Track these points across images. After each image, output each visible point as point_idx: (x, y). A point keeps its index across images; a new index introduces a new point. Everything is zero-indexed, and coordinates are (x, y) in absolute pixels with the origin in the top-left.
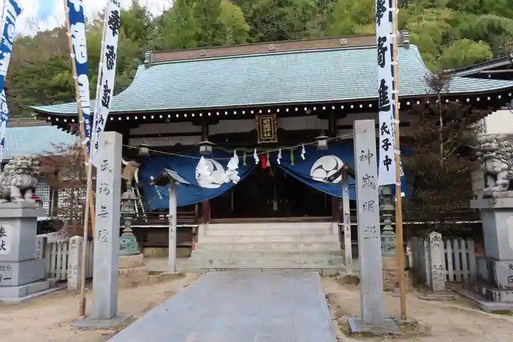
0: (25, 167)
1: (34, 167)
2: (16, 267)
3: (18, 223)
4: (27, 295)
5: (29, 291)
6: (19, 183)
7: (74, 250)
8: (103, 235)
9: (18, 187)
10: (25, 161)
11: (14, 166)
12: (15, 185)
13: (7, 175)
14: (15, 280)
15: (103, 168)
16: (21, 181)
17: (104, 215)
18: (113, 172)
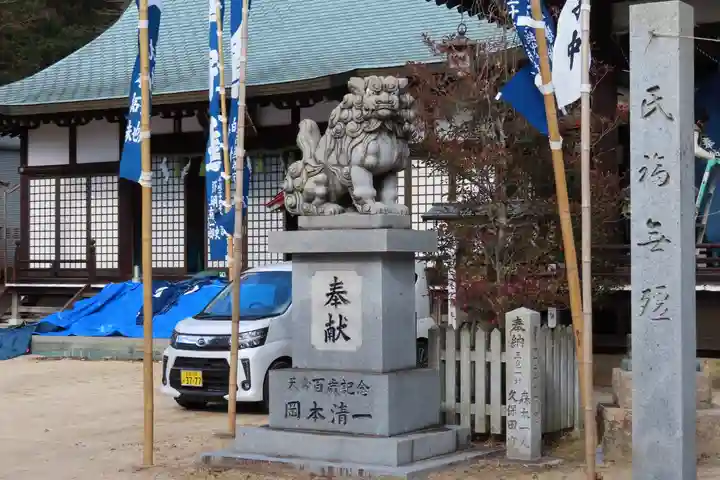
0: (386, 112)
1: (404, 113)
2: (381, 386)
3: (377, 269)
4: (412, 461)
5: (417, 454)
6: (370, 160)
7: (519, 348)
8: (653, 303)
9: (369, 169)
10: (384, 96)
11: (356, 113)
12: (362, 165)
13: (338, 137)
14: (381, 422)
15: (648, 109)
16: (377, 154)
17: (656, 244)
18: (677, 119)
